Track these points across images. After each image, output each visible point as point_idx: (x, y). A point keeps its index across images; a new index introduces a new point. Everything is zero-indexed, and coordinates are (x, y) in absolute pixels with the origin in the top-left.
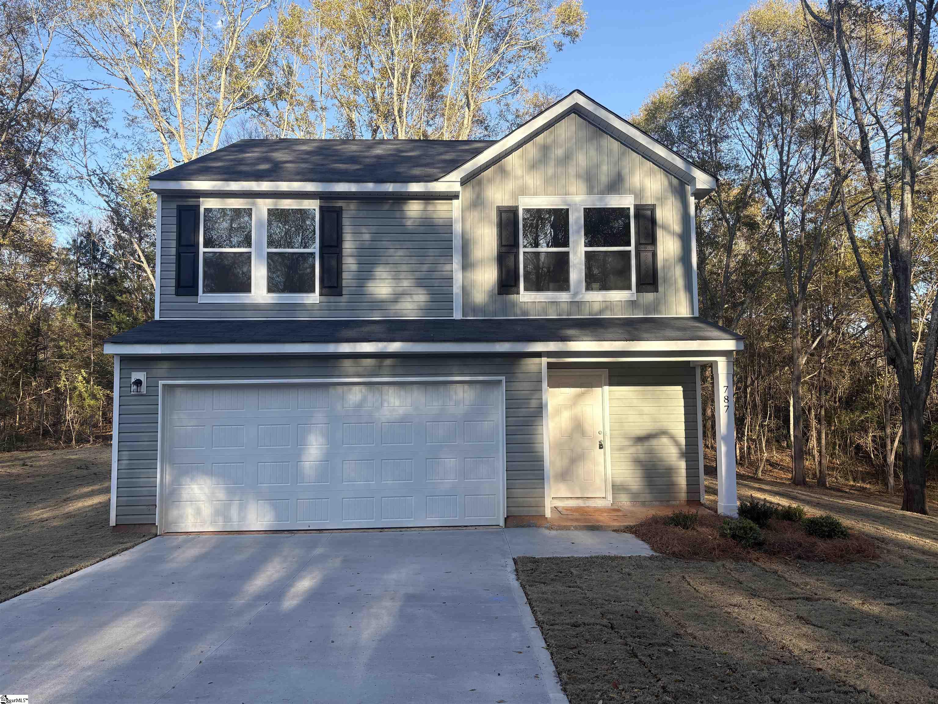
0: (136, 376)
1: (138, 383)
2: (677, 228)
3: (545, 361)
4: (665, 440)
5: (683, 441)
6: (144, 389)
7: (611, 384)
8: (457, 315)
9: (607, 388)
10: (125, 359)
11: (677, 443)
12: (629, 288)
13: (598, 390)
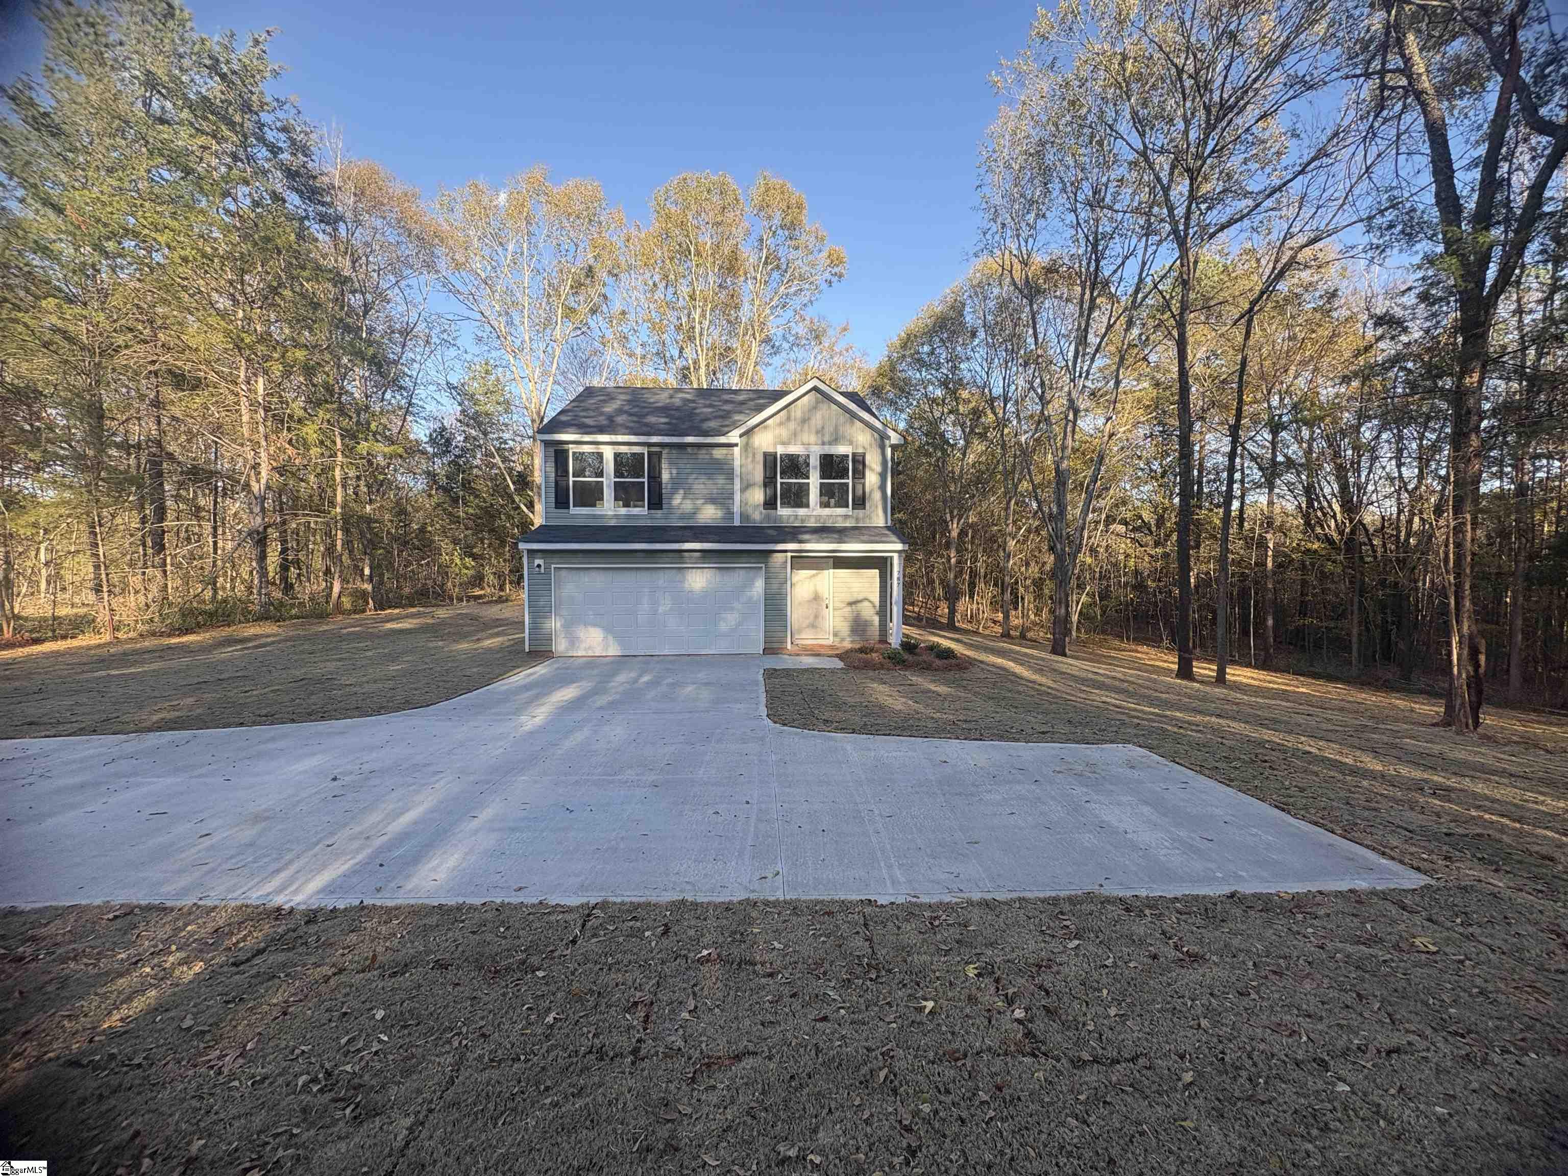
0: (537, 562)
1: (539, 566)
2: (878, 469)
3: (789, 554)
4: (866, 604)
5: (877, 604)
6: (542, 570)
7: (834, 568)
8: (737, 523)
9: (831, 571)
10: (530, 552)
11: (874, 606)
12: (847, 506)
13: (826, 572)
